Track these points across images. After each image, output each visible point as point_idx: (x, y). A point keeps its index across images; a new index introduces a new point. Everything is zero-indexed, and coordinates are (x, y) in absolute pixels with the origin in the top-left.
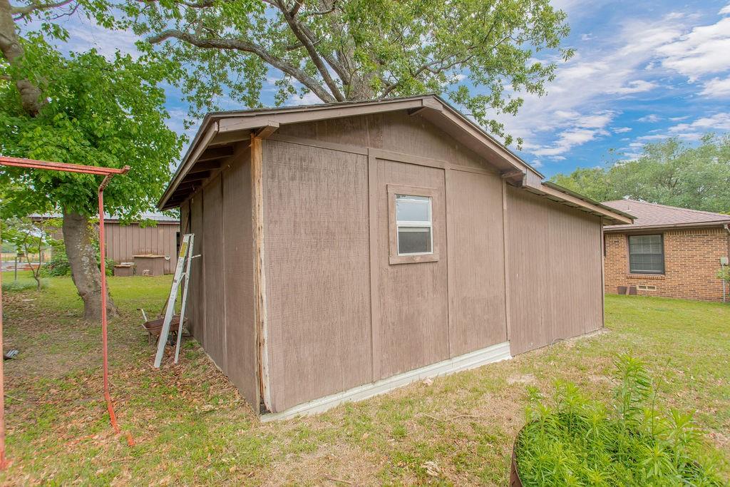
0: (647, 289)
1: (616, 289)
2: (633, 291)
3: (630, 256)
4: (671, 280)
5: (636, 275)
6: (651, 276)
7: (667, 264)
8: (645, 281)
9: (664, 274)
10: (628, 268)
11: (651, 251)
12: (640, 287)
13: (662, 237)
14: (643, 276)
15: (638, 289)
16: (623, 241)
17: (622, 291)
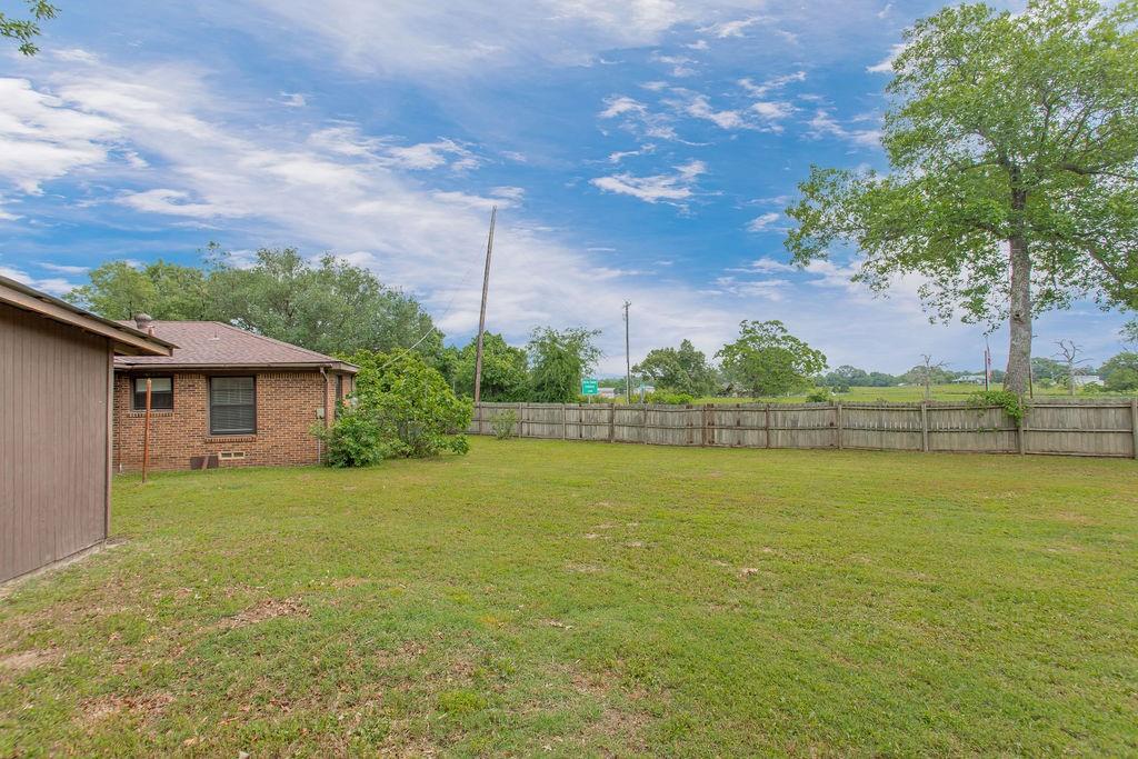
0: (233, 458)
1: (187, 462)
2: (214, 462)
3: (212, 408)
4: (264, 442)
5: (218, 438)
6: (238, 437)
7: (260, 419)
8: (231, 445)
9: (255, 433)
10: (207, 428)
11: (241, 402)
12: (224, 455)
13: (255, 381)
14: (228, 437)
15: (220, 458)
16: (201, 385)
17: (197, 463)
